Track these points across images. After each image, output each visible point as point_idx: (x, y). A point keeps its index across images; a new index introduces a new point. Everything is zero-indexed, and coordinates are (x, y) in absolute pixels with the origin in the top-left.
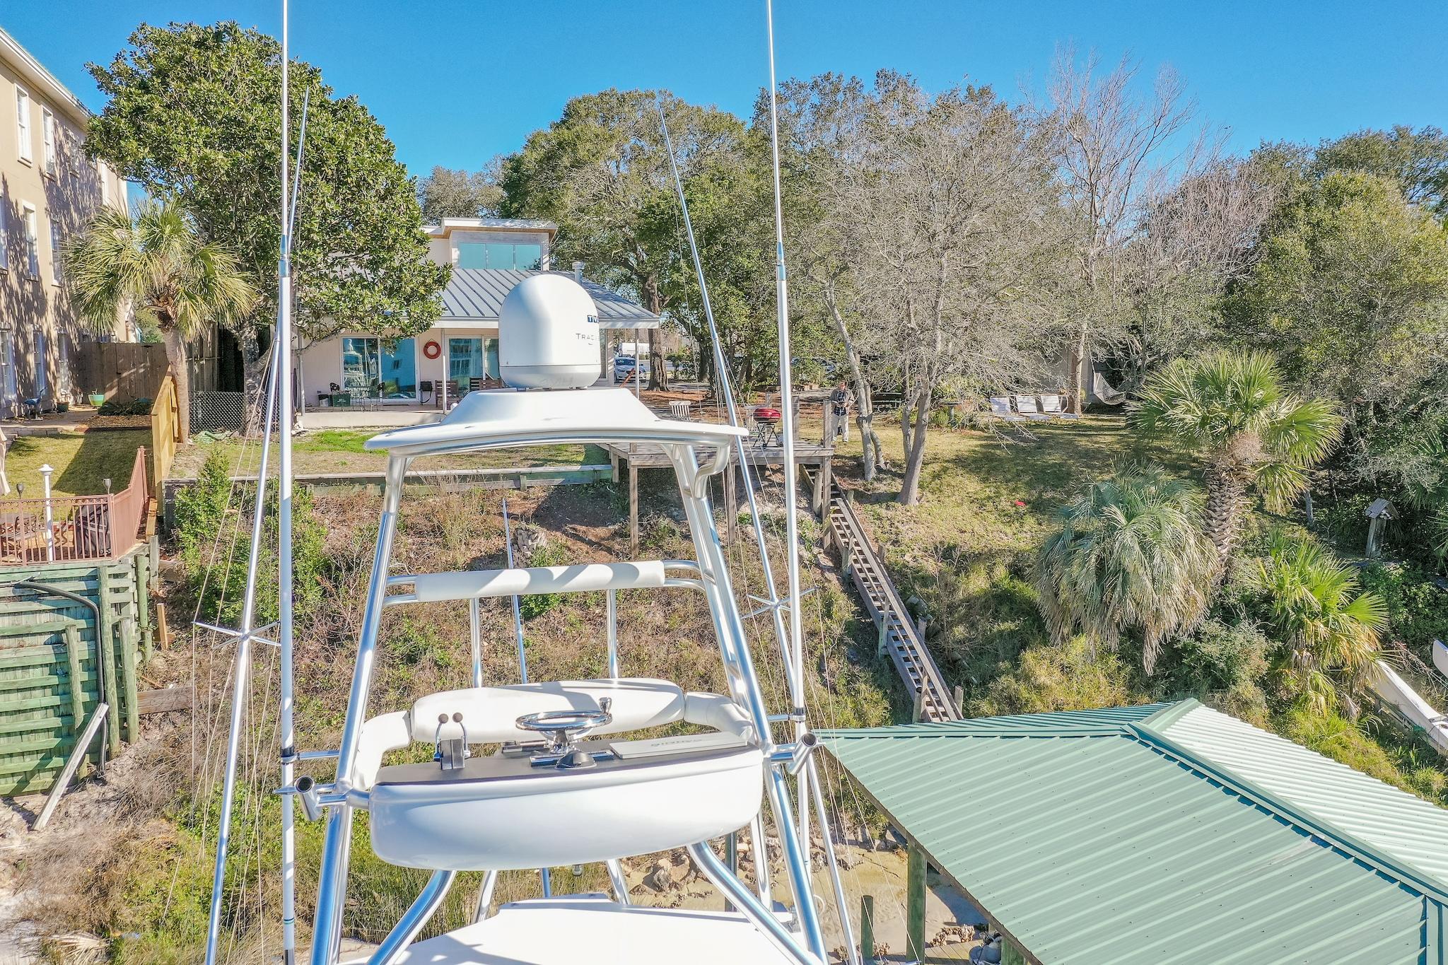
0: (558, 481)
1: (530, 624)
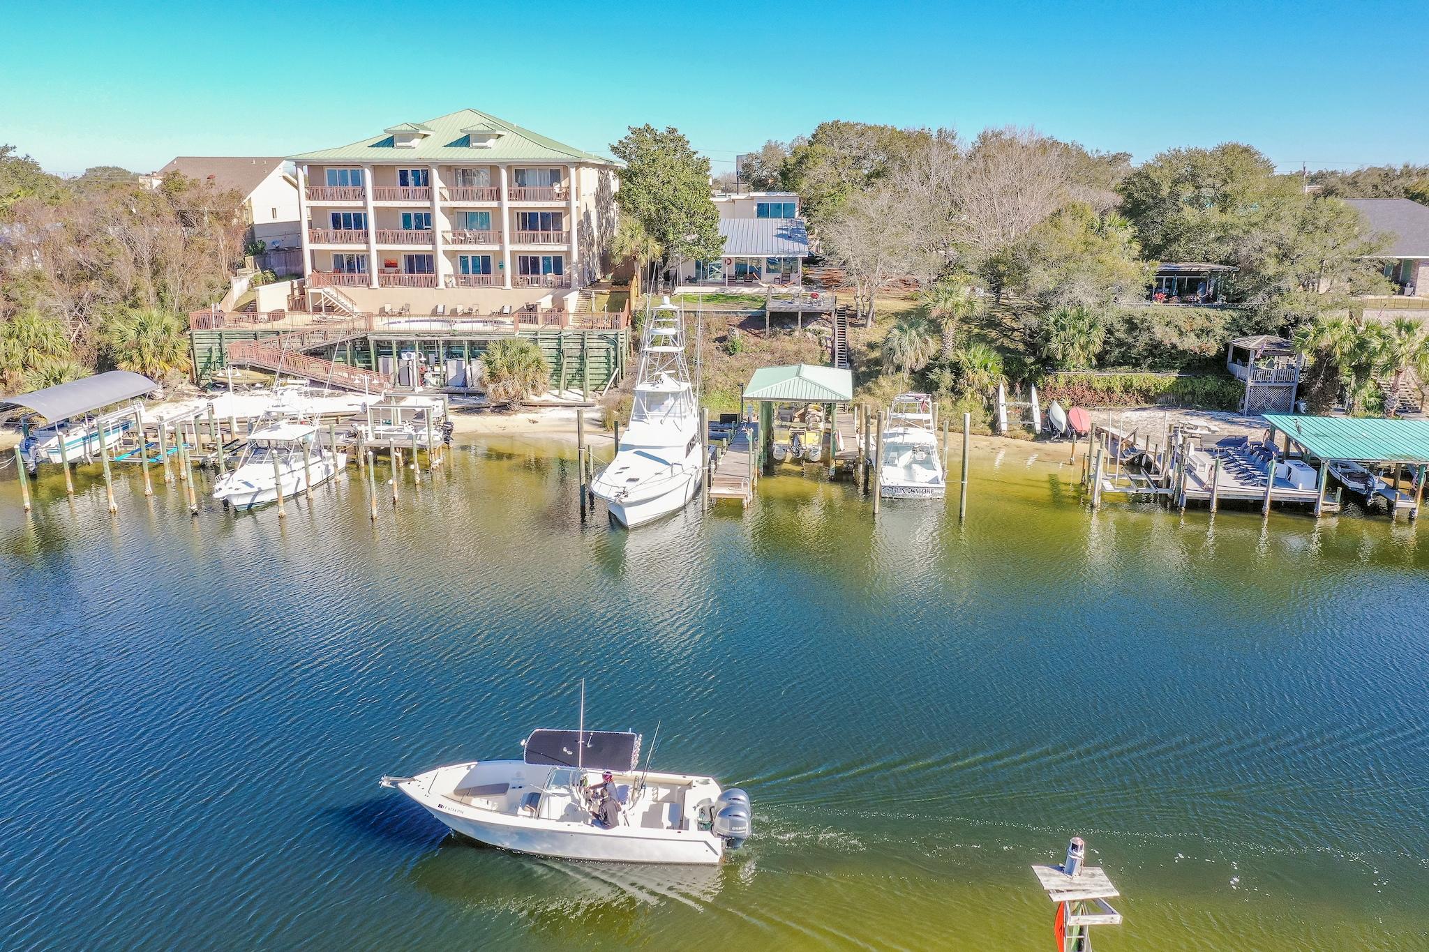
0: (749, 314)
1: (731, 357)
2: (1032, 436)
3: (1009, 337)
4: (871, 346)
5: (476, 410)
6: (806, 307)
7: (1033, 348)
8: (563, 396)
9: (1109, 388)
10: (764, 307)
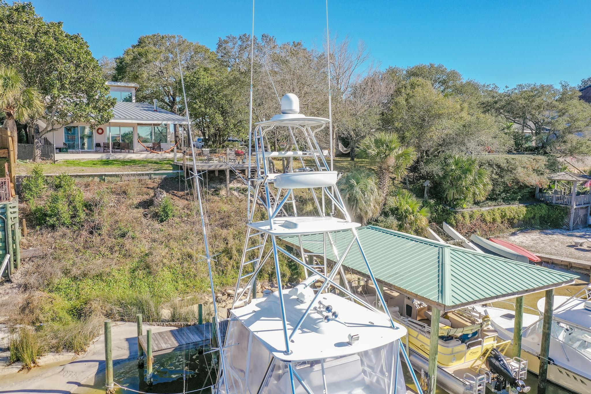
0: (164, 176)
1: (162, 224)
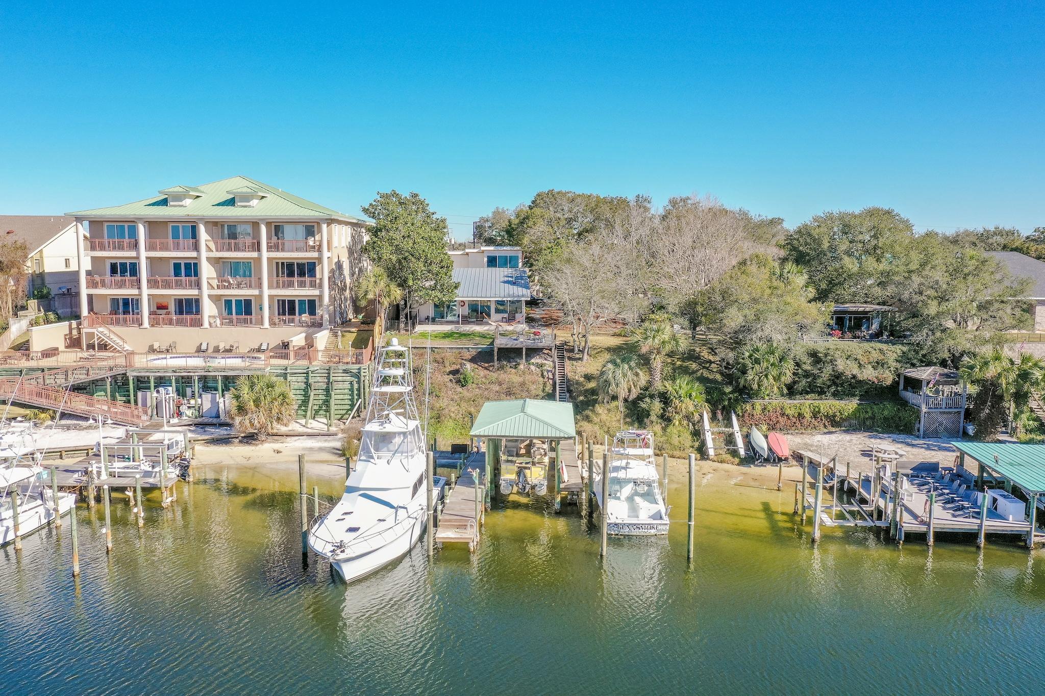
1: (462, 388)
2: (737, 460)
3: (707, 368)
4: (588, 378)
5: (224, 441)
6: (530, 343)
7: (730, 379)
8: (309, 426)
9: (799, 414)
10: (492, 343)
